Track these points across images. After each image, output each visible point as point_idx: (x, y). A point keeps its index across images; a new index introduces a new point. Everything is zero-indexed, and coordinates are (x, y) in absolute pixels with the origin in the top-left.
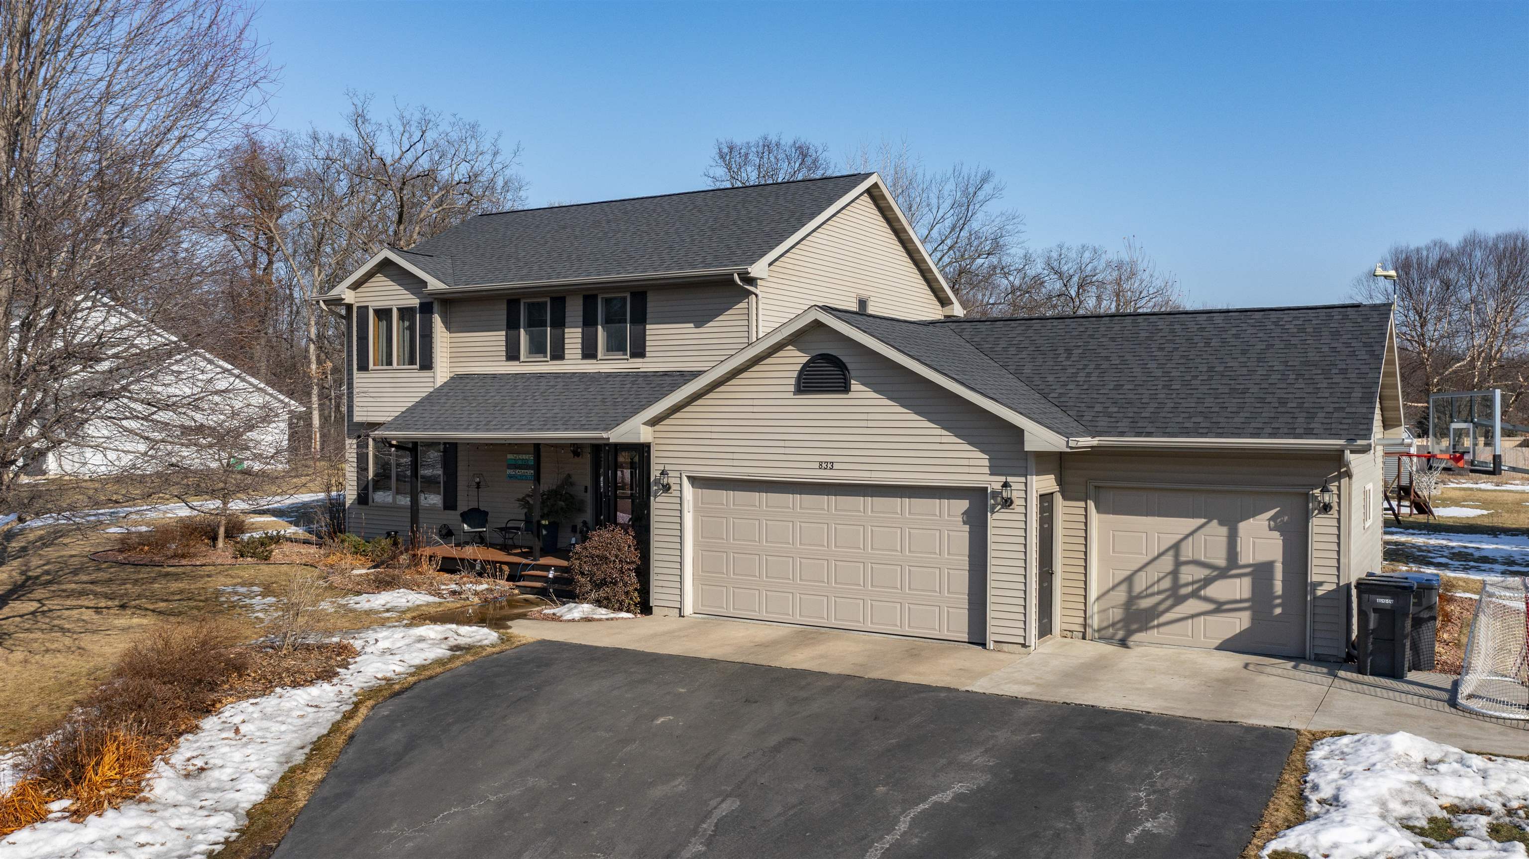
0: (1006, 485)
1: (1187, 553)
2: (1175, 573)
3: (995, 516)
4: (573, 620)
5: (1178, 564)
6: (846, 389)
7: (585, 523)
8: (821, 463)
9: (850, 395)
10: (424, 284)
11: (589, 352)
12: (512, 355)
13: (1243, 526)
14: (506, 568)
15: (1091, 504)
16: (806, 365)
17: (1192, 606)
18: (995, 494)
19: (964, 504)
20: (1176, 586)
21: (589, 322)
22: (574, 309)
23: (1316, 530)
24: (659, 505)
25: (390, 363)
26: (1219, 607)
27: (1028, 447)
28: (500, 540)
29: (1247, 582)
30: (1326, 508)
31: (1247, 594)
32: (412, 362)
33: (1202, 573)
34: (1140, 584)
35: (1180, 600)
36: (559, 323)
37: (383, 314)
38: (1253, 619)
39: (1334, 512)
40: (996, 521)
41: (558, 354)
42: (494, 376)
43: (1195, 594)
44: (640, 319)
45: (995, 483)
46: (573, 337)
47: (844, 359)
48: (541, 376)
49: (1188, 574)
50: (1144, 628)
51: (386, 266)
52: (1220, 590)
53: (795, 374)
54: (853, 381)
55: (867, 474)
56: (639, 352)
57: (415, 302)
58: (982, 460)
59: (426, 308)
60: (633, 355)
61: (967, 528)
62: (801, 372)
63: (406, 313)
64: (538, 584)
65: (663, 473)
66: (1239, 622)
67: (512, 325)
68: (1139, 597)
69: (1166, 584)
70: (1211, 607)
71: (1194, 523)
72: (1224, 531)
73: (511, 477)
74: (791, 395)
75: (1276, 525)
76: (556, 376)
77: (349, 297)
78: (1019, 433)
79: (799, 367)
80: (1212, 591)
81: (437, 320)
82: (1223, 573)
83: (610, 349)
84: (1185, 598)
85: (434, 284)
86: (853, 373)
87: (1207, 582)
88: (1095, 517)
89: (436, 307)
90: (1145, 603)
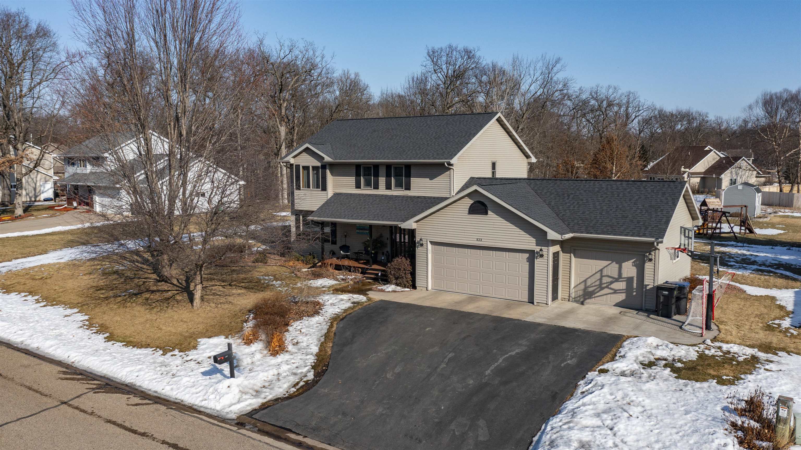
0: (541, 250)
1: (605, 273)
2: (601, 279)
3: (537, 260)
4: (389, 292)
5: (602, 276)
6: (486, 213)
7: (387, 252)
8: (477, 239)
9: (488, 216)
10: (323, 158)
11: (388, 187)
12: (358, 186)
13: (624, 265)
14: (360, 269)
15: (572, 255)
16: (472, 204)
17: (606, 291)
18: (537, 253)
19: (527, 255)
20: (601, 284)
21: (388, 176)
22: (382, 171)
23: (647, 267)
24: (419, 251)
25: (309, 187)
26: (615, 292)
27: (549, 238)
28: (355, 257)
29: (624, 283)
30: (650, 260)
31: (624, 287)
32: (318, 187)
33: (610, 280)
34: (589, 283)
35: (602, 289)
36: (377, 175)
37: (306, 168)
38: (626, 296)
39: (653, 261)
40: (538, 262)
41: (376, 187)
42: (351, 195)
43: (607, 287)
44: (408, 176)
45: (537, 249)
46: (382, 181)
47: (486, 203)
48: (370, 195)
49: (605, 280)
50: (590, 298)
51: (307, 150)
52: (616, 286)
53: (468, 207)
54: (489, 211)
55: (494, 244)
56: (408, 188)
57: (319, 164)
58: (534, 241)
59: (324, 167)
60: (406, 189)
61: (528, 263)
62: (470, 207)
63: (315, 168)
64: (373, 276)
65: (421, 240)
66: (621, 297)
67: (358, 175)
68: (589, 287)
69: (598, 283)
70: (612, 291)
71: (607, 263)
72: (617, 266)
73: (358, 233)
74: (467, 215)
75: (635, 265)
76: (376, 196)
77: (292, 161)
78: (546, 233)
79: (470, 205)
80: (613, 286)
81: (328, 172)
82: (617, 280)
83: (397, 186)
84: (604, 288)
85: (327, 159)
86: (489, 208)
87: (612, 283)
88: (573, 258)
89: (327, 167)
90: (591, 289)
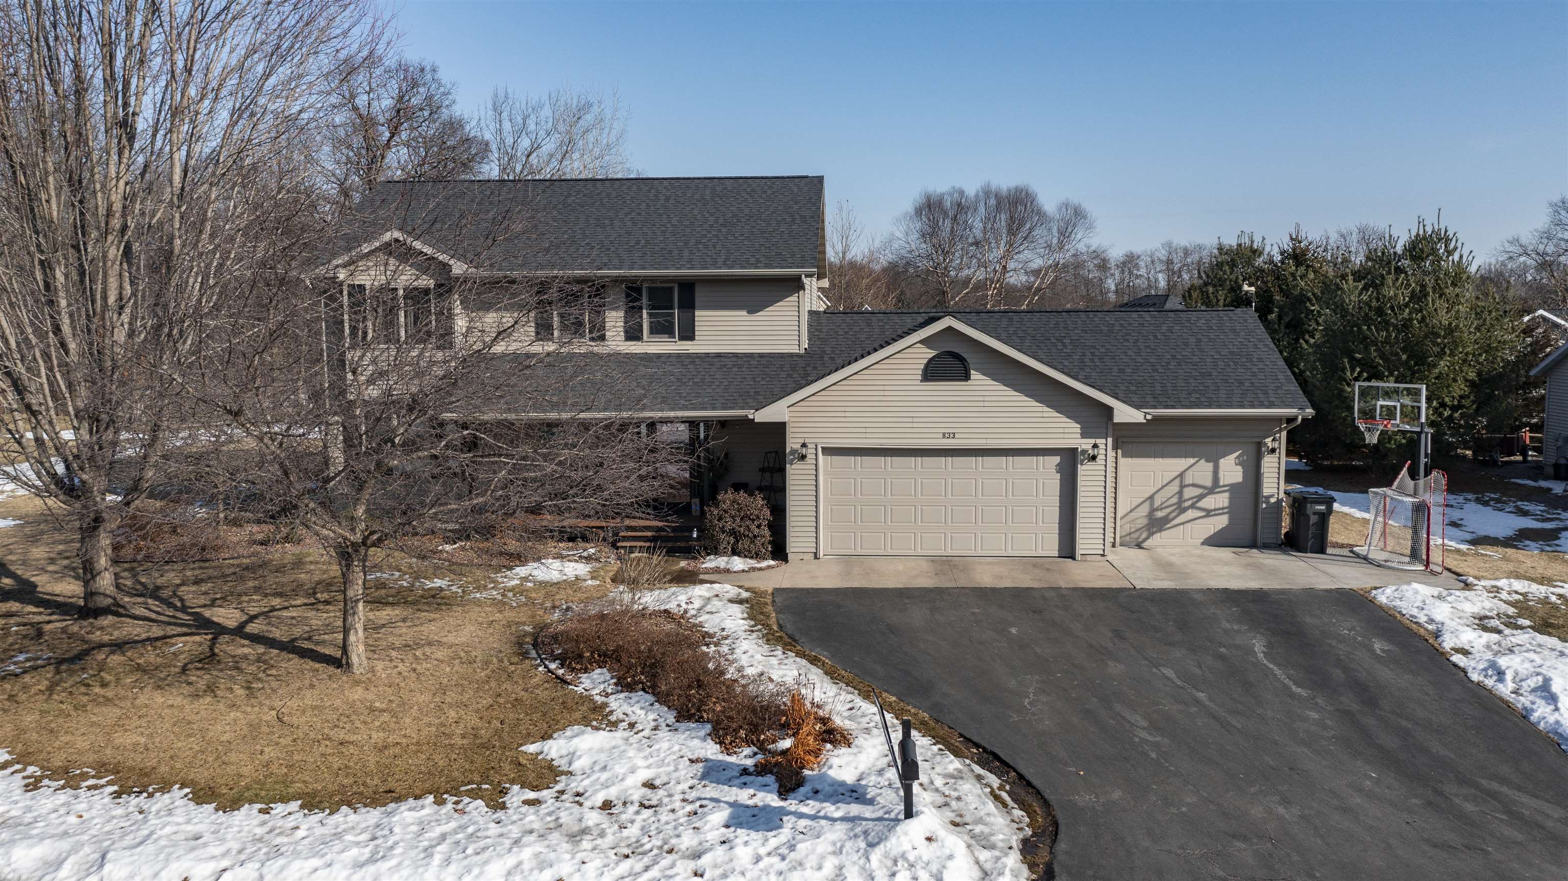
0: (1095, 446)
1: (1188, 480)
2: (1180, 493)
3: (1084, 467)
5: (1182, 487)
6: (967, 377)
8: (944, 434)
9: (969, 382)
10: (447, 268)
11: (633, 334)
12: (544, 335)
13: (1222, 461)
14: (597, 533)
15: (1119, 451)
16: (930, 361)
17: (1191, 514)
18: (1084, 452)
19: (1057, 459)
20: (1181, 500)
21: (632, 307)
22: (615, 296)
23: (1265, 465)
24: (795, 474)
26: (1209, 513)
27: (1116, 420)
29: (1227, 495)
31: (1226, 504)
33: (1198, 491)
34: (1157, 503)
35: (1184, 510)
36: (599, 307)
38: (1230, 519)
39: (1277, 453)
40: (1085, 471)
41: (598, 335)
42: (524, 356)
43: (1193, 506)
44: (689, 305)
45: (1086, 444)
46: (615, 320)
47: (964, 356)
48: (579, 356)
49: (1189, 493)
50: (1160, 530)
51: (392, 248)
52: (1209, 502)
53: (922, 367)
54: (972, 372)
55: (984, 441)
57: (429, 283)
58: (1076, 427)
59: (445, 290)
60: (682, 338)
61: (1060, 474)
62: (927, 365)
63: (416, 296)
65: (804, 445)
66: (1222, 521)
67: (543, 306)
69: (1175, 500)
70: (1203, 514)
71: (1192, 461)
72: (1210, 465)
74: (919, 383)
75: (1239, 462)
76: (597, 355)
79: (925, 361)
80: (1202, 504)
81: (458, 302)
82: (1212, 490)
83: (654, 331)
84: (1187, 509)
85: (459, 268)
86: (971, 366)
87: (1201, 497)
89: (457, 289)
90: (1160, 514)
